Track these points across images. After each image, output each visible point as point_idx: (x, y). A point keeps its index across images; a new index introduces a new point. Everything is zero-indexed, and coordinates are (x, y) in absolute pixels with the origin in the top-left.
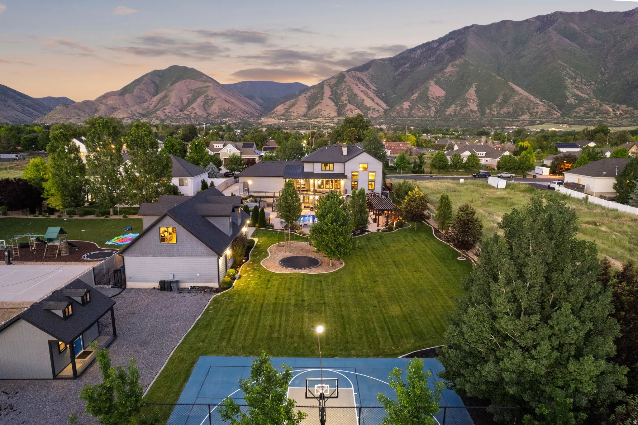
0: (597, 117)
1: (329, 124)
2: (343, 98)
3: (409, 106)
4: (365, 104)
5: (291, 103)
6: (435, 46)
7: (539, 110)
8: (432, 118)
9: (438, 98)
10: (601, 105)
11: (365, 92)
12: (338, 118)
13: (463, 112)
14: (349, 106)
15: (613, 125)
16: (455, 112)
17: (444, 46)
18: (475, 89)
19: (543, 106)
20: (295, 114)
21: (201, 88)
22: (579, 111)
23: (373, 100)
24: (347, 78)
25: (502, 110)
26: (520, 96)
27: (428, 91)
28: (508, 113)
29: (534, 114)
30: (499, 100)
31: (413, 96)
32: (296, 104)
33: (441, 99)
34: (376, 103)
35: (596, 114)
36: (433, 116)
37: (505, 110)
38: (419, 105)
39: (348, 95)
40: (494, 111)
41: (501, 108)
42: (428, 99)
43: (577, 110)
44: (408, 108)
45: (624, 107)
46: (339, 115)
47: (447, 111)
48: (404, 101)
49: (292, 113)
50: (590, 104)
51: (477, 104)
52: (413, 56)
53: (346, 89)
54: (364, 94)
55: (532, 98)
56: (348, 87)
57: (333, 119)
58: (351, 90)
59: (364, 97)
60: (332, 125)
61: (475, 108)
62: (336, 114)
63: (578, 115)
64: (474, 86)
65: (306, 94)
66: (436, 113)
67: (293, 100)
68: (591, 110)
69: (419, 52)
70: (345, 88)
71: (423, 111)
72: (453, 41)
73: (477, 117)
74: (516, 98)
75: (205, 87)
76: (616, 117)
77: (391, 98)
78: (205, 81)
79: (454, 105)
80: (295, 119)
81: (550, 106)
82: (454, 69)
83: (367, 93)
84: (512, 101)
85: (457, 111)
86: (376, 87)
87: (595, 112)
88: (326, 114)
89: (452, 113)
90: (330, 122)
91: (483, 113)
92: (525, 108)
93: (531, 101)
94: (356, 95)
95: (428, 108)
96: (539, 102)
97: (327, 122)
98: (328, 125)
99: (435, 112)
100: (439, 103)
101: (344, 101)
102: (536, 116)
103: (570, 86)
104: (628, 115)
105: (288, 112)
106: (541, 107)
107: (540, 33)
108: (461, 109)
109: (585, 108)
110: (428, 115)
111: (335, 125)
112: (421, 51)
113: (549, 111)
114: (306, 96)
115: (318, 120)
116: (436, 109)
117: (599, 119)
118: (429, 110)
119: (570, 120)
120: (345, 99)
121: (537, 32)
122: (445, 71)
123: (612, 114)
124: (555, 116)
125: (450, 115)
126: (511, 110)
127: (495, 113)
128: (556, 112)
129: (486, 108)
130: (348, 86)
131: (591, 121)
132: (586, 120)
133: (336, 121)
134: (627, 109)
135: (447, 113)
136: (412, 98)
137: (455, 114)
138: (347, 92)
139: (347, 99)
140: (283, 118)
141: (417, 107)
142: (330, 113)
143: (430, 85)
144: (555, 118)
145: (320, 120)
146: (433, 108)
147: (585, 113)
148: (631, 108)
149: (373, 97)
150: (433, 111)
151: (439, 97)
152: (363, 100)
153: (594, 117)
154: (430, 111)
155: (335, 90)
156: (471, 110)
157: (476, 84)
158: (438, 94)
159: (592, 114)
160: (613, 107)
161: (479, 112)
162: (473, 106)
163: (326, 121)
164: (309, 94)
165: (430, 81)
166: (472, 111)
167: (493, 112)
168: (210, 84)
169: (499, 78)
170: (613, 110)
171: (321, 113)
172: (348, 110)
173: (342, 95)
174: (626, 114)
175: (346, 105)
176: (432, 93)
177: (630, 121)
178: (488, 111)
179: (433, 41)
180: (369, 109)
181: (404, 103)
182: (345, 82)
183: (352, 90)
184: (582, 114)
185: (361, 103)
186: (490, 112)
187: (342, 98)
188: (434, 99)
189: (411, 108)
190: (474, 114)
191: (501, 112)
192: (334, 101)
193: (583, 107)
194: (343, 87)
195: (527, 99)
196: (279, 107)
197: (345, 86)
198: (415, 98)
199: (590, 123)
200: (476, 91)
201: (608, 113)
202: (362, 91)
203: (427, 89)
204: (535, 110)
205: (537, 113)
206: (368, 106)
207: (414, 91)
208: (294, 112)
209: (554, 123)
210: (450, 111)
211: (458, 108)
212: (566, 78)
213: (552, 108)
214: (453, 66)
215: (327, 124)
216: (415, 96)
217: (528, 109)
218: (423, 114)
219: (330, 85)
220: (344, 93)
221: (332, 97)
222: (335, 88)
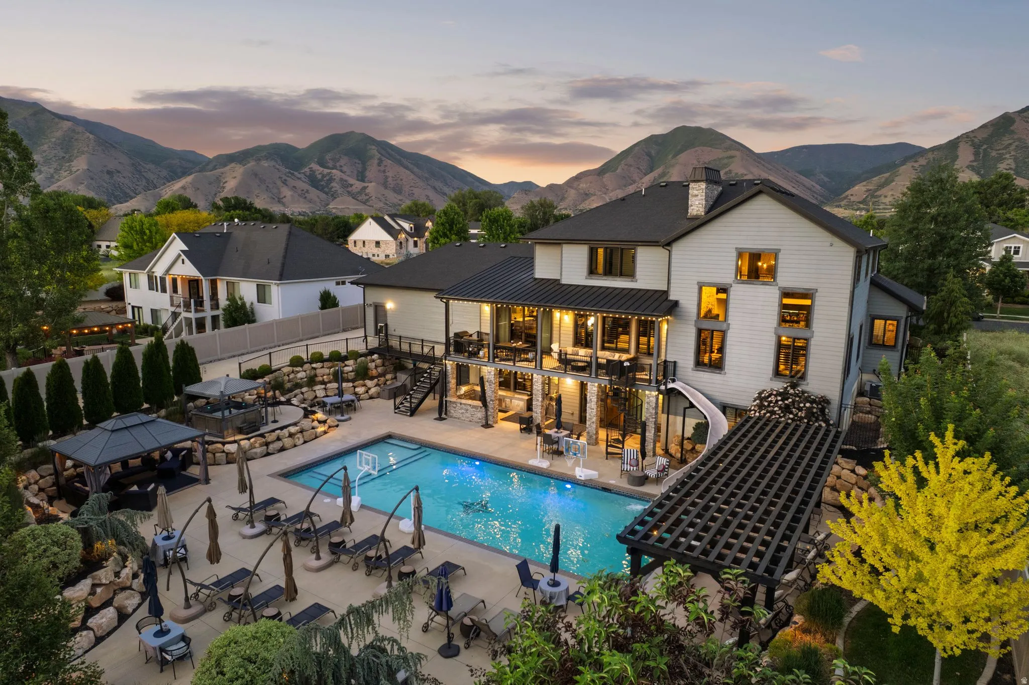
5: (883, 180)
20: (887, 200)
21: (720, 159)
24: (1017, 125)
32: (893, 181)
39: (1016, 159)
49: (882, 197)
53: (1013, 147)
56: (1017, 143)
65: (916, 161)
67: (887, 175)
70: (1010, 144)
75: (727, 158)
78: (728, 149)
80: (884, 209)
105: (873, 196)
114: (916, 165)
130: (1019, 139)
138: (1013, 153)
139: (1013, 166)
140: (862, 206)
155: (985, 150)
164: (922, 161)
168: (737, 153)
173: (1000, 159)
182: (1013, 132)
183: (1027, 147)
187: (999, 165)
192: (979, 173)
194: (1006, 143)
196: (857, 188)
197: (1010, 141)
208: (886, 197)
219: (973, 141)
220: (1007, 156)
221: (975, 164)
222: (985, 146)
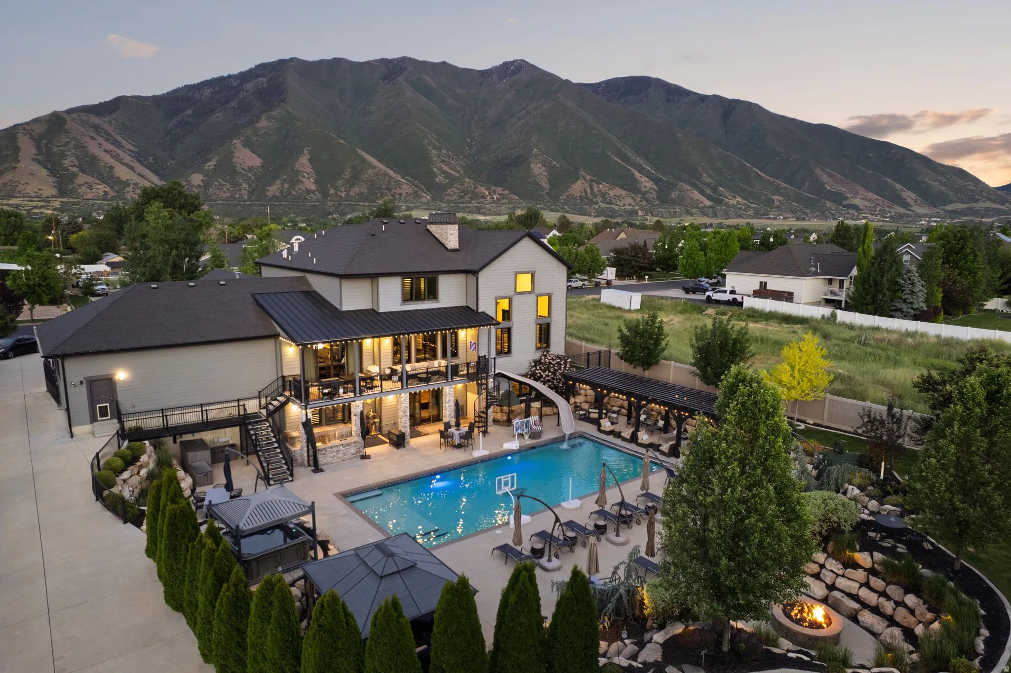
0: (473, 202)
1: (43, 210)
2: (67, 162)
3: (202, 181)
4: (116, 176)
6: (234, 84)
7: (403, 191)
8: (245, 201)
9: (251, 169)
10: (476, 187)
11: (114, 154)
12: (63, 200)
13: (294, 193)
14: (82, 178)
15: (492, 213)
16: (281, 192)
17: (249, 86)
18: (308, 157)
19: (407, 185)
22: (452, 193)
23: (132, 168)
24: (70, 125)
25: (352, 189)
26: (376, 170)
27: (232, 158)
28: (362, 194)
29: (397, 196)
30: (347, 175)
31: (208, 164)
33: (255, 171)
34: (139, 174)
35: (471, 199)
36: (246, 198)
37: (356, 190)
38: (219, 180)
39: (77, 157)
40: (341, 191)
41: (350, 188)
42: (235, 171)
43: (449, 191)
44: (201, 184)
45: (499, 190)
46: (62, 192)
47: (268, 191)
48: (193, 173)
50: (463, 184)
51: (315, 180)
52: (197, 96)
53: (71, 146)
54: (112, 157)
55: (391, 172)
56: (74, 142)
57: (49, 202)
58: (82, 147)
59: (112, 162)
60: (50, 212)
61: (313, 187)
62: (54, 192)
63: (452, 199)
64: (306, 152)
66: (251, 193)
68: (466, 192)
69: (207, 92)
70: (69, 142)
71: (228, 189)
72: (264, 80)
73: (317, 200)
74: (370, 172)
76: (494, 202)
77: (168, 166)
79: (278, 182)
81: (416, 186)
82: (271, 124)
83: (118, 155)
84: (364, 177)
85: (285, 191)
86: (134, 145)
87: (470, 195)
88: (30, 190)
89: (278, 194)
90: (42, 207)
91: (325, 194)
92: (384, 187)
93: (391, 178)
94: (94, 158)
95: (236, 184)
96: (400, 179)
97: (36, 207)
98: (41, 213)
99: (249, 191)
100: (253, 178)
101: (70, 168)
102: (400, 198)
103: (435, 159)
104: (505, 201)
106: (405, 186)
107: (388, 83)
108: (291, 187)
109: (458, 189)
110: (237, 196)
111: (56, 213)
112: (212, 90)
113: (416, 192)
115: (12, 201)
116: (249, 187)
117: (476, 204)
118: (238, 188)
119: (443, 205)
120: (72, 164)
121: (383, 80)
122: (257, 125)
123: (488, 198)
124: (424, 200)
125: (274, 197)
126: (365, 190)
127: (343, 194)
128: (424, 195)
129: (329, 186)
130: (76, 139)
131: (468, 207)
132: (462, 205)
133: (56, 204)
134: (503, 192)
135: (270, 194)
136: (206, 168)
137: (282, 196)
138: (73, 151)
139: (77, 163)
141: (217, 183)
142: (40, 190)
143: (235, 148)
144: (424, 203)
145: (20, 203)
146: (245, 185)
147: (459, 196)
148: (507, 192)
149: (131, 164)
150: (245, 189)
151: (252, 167)
152: (112, 168)
153: (470, 202)
154: (240, 190)
155: (46, 144)
156: (306, 189)
157: (309, 148)
158: (250, 163)
159: (467, 198)
160: (488, 189)
161: (319, 192)
162: (310, 184)
163: (34, 204)
165: (235, 141)
166: (309, 191)
167: (339, 193)
169: (341, 141)
170: (489, 193)
171: (18, 189)
172: (81, 185)
173: (63, 155)
174: (503, 199)
175: (74, 176)
176: (239, 160)
177: (509, 208)
178: (332, 191)
179: (230, 76)
180: (126, 184)
181: (192, 176)
182: (67, 131)
183: (86, 147)
184: (455, 197)
185: (110, 172)
186: (336, 193)
187: (63, 162)
188: (244, 169)
189: (206, 185)
190: (312, 195)
191: (352, 193)
192: (46, 167)
193: (456, 187)
194: (64, 140)
195: (386, 174)
197: (68, 140)
198: (213, 167)
199: (467, 210)
200: (310, 160)
201: (484, 197)
202: (106, 151)
203: (230, 154)
204: (398, 191)
205: (401, 194)
206: (124, 179)
207: (209, 157)
209: (425, 209)
210: (273, 190)
211: (286, 186)
212: (430, 148)
213: (419, 188)
214: (269, 119)
215: (36, 211)
216: (211, 165)
217: (389, 189)
218: (228, 194)
219: (31, 134)
220: (68, 153)
221: (40, 157)
222: (44, 142)
